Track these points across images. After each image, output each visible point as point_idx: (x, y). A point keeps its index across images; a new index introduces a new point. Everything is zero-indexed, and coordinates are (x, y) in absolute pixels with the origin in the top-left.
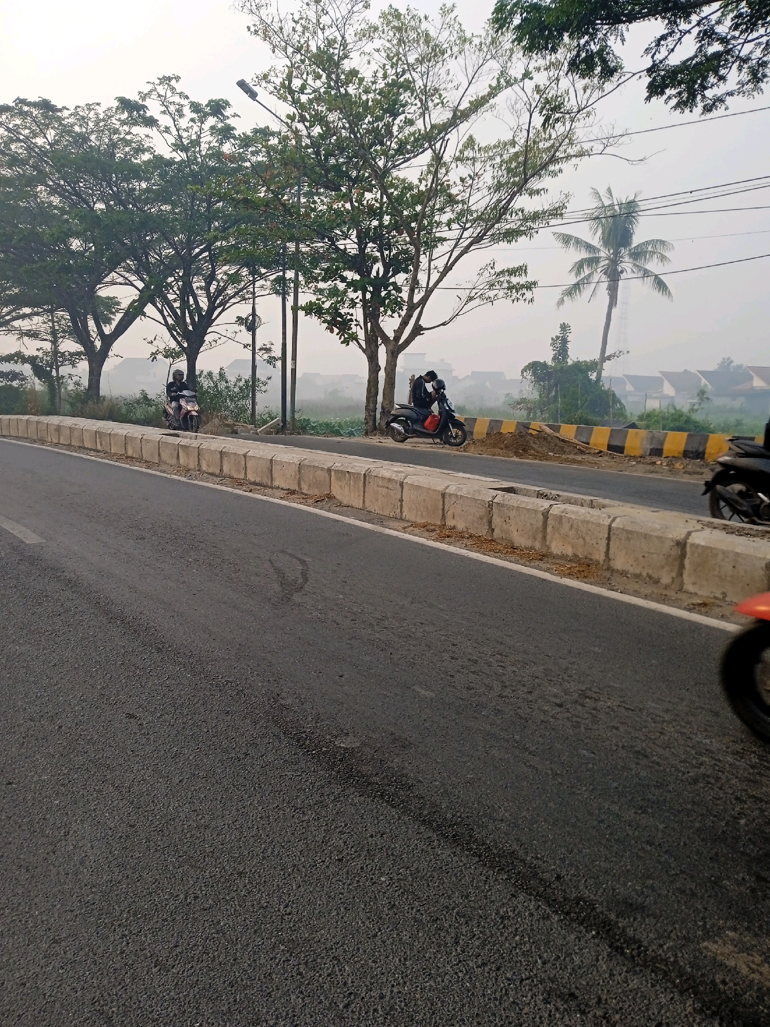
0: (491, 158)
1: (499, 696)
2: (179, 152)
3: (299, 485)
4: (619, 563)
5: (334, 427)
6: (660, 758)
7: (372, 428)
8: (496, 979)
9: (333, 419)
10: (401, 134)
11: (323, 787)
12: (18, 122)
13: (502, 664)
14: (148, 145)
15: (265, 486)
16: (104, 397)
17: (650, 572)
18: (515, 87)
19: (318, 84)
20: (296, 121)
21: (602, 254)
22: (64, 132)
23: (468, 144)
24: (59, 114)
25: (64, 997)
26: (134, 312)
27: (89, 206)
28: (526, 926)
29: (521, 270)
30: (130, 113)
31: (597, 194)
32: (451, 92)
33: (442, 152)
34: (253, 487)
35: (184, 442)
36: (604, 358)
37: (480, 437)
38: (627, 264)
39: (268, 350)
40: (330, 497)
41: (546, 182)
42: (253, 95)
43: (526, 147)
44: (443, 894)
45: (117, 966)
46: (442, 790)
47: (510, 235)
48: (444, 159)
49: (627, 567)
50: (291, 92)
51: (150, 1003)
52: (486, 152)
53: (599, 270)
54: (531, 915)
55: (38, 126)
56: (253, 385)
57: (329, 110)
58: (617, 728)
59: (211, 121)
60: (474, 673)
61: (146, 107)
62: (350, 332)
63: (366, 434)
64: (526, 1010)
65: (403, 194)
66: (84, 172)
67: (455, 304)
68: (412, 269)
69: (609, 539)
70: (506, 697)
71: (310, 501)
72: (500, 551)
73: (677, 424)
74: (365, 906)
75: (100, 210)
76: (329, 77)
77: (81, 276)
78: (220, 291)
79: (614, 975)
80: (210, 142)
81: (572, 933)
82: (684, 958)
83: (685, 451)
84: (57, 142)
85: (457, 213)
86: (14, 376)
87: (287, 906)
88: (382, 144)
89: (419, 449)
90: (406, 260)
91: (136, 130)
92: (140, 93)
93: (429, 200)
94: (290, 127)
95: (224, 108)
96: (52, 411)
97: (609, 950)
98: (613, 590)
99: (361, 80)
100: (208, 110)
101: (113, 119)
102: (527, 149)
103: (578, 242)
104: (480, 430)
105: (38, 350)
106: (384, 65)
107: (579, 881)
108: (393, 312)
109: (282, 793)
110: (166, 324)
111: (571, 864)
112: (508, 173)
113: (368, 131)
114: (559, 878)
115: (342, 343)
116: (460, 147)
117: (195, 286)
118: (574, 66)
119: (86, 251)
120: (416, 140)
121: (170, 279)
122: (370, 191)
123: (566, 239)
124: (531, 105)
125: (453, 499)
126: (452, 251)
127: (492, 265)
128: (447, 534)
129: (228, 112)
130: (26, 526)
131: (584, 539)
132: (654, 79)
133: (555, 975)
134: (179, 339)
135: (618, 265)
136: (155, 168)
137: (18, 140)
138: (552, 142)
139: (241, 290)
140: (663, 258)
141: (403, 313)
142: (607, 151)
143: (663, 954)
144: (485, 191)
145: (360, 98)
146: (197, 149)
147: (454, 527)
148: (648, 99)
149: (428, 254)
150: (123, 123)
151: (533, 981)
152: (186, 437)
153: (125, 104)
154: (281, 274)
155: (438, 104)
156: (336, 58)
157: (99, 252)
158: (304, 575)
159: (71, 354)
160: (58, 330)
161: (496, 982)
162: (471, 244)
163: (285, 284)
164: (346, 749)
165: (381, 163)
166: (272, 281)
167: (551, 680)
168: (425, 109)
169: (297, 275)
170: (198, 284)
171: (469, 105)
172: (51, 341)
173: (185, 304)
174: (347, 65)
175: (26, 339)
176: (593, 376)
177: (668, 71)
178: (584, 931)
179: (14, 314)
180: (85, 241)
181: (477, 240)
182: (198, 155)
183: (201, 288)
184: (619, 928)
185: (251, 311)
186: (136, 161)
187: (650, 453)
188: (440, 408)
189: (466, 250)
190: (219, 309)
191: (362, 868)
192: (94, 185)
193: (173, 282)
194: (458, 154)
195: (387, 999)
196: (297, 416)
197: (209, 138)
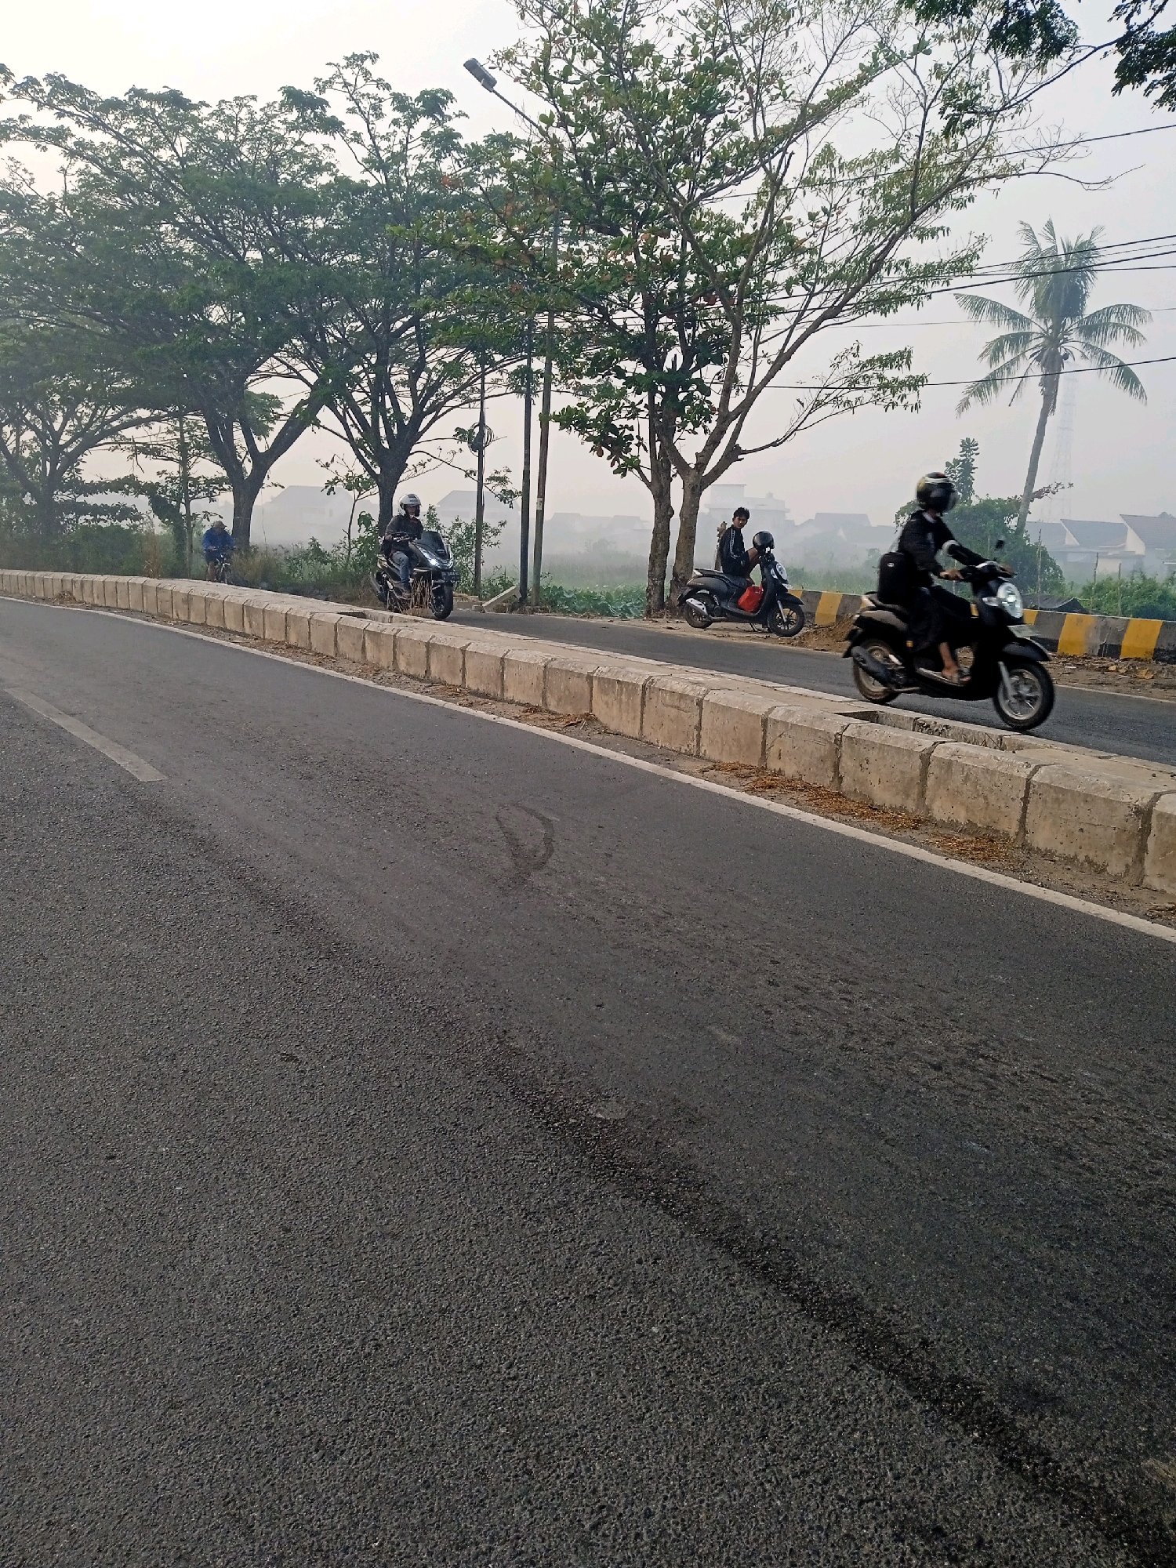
0: (858, 180)
1: (842, 1047)
2: (373, 171)
3: (544, 698)
4: (1042, 837)
5: (599, 599)
6: (1093, 1160)
7: (657, 606)
8: (823, 1498)
9: (597, 588)
10: (717, 145)
11: (569, 1180)
12: (133, 125)
13: (848, 997)
14: (328, 160)
15: (495, 699)
16: (256, 548)
17: (1091, 855)
18: (902, 68)
19: (591, 66)
20: (555, 124)
21: (1034, 328)
22: (201, 140)
23: (823, 159)
24: (195, 113)
25: (184, 1491)
26: (303, 419)
27: (237, 255)
28: (870, 1417)
29: (903, 357)
30: (302, 110)
31: (1029, 232)
32: (798, 78)
33: (782, 170)
34: (472, 699)
35: (373, 626)
36: (1031, 495)
37: (825, 623)
38: (1074, 344)
39: (502, 480)
40: (590, 719)
41: (946, 216)
42: (489, 83)
43: (916, 163)
44: (746, 1359)
45: (261, 1447)
46: (748, 1194)
47: (885, 303)
48: (784, 184)
49: (1054, 846)
50: (549, 80)
51: (308, 1508)
52: (851, 170)
53: (1028, 354)
54: (881, 1400)
55: (163, 132)
56: (478, 532)
57: (605, 107)
58: (1027, 1109)
59: (424, 124)
60: (803, 1008)
61: (327, 104)
62: (628, 455)
63: (648, 614)
64: (867, 1548)
65: (718, 239)
66: (232, 204)
67: (793, 413)
68: (728, 357)
69: (1026, 800)
70: (851, 1049)
71: (561, 724)
72: (851, 813)
73: (1146, 601)
74: (627, 1370)
75: (254, 261)
76: (606, 56)
77: (224, 363)
78: (432, 388)
79: (1004, 1503)
80: (420, 158)
81: (943, 1433)
82: (1117, 1483)
83: (1157, 650)
84: (192, 157)
85: (802, 267)
86: (126, 512)
87: (510, 1366)
88: (687, 161)
89: (729, 640)
90: (718, 343)
91: (309, 137)
92: (317, 80)
93: (759, 248)
94: (545, 134)
95: (444, 103)
96: (178, 571)
97: (999, 1464)
98: (1030, 882)
99: (658, 60)
100: (419, 106)
101: (275, 120)
102: (917, 166)
103: (996, 308)
104: (826, 611)
105: (158, 473)
106: (694, 36)
107: (957, 1351)
108: (697, 425)
109: (507, 1188)
110: (350, 439)
111: (944, 1323)
112: (885, 204)
113: (667, 141)
114: (925, 1343)
115: (615, 472)
116: (810, 162)
117: (393, 380)
118: (997, 37)
119: (231, 323)
120: (741, 154)
121: (356, 369)
122: (666, 235)
123: (977, 305)
124: (926, 97)
125: (780, 729)
126: (792, 329)
127: (854, 351)
128: (768, 782)
129: (450, 109)
130: (138, 754)
131: (986, 798)
132: (1128, 58)
133: (913, 1499)
134: (369, 461)
135: (1059, 345)
136: (338, 197)
137: (133, 153)
138: (958, 154)
139: (464, 387)
140: (1134, 335)
141: (712, 426)
142: (1050, 167)
143: (1082, 1475)
144: (849, 234)
145: (654, 88)
146: (402, 167)
147: (780, 772)
148: (1118, 88)
149: (753, 333)
150: (292, 127)
151: (878, 1505)
152: (376, 619)
153: (294, 98)
154: (525, 362)
155: (777, 97)
156: (619, 26)
157: (252, 326)
158: (548, 841)
159: (208, 482)
160: (189, 444)
161: (822, 1502)
162: (823, 318)
163: (530, 379)
164: (604, 1121)
165: (684, 191)
166: (510, 375)
167: (923, 1026)
168: (756, 107)
169: (548, 366)
170: (398, 378)
171: (827, 97)
172: (179, 462)
173: (378, 408)
174: (636, 37)
175: (141, 456)
176: (1013, 523)
177: (1150, 44)
178: (961, 1431)
179: (124, 418)
180: (230, 308)
181: (833, 313)
182: (403, 177)
183: (403, 383)
184: (1015, 1429)
185: (477, 420)
186: (309, 186)
187: (1100, 651)
188: (764, 577)
189: (815, 327)
190: (430, 417)
191: (624, 1311)
192: (244, 223)
193: (361, 372)
194: (806, 174)
195: (657, 1517)
196: (543, 583)
197: (421, 151)
